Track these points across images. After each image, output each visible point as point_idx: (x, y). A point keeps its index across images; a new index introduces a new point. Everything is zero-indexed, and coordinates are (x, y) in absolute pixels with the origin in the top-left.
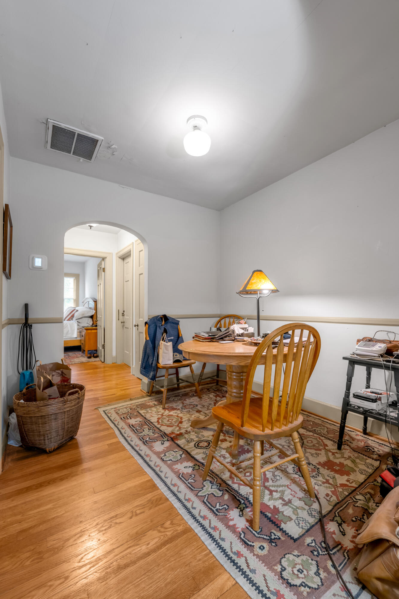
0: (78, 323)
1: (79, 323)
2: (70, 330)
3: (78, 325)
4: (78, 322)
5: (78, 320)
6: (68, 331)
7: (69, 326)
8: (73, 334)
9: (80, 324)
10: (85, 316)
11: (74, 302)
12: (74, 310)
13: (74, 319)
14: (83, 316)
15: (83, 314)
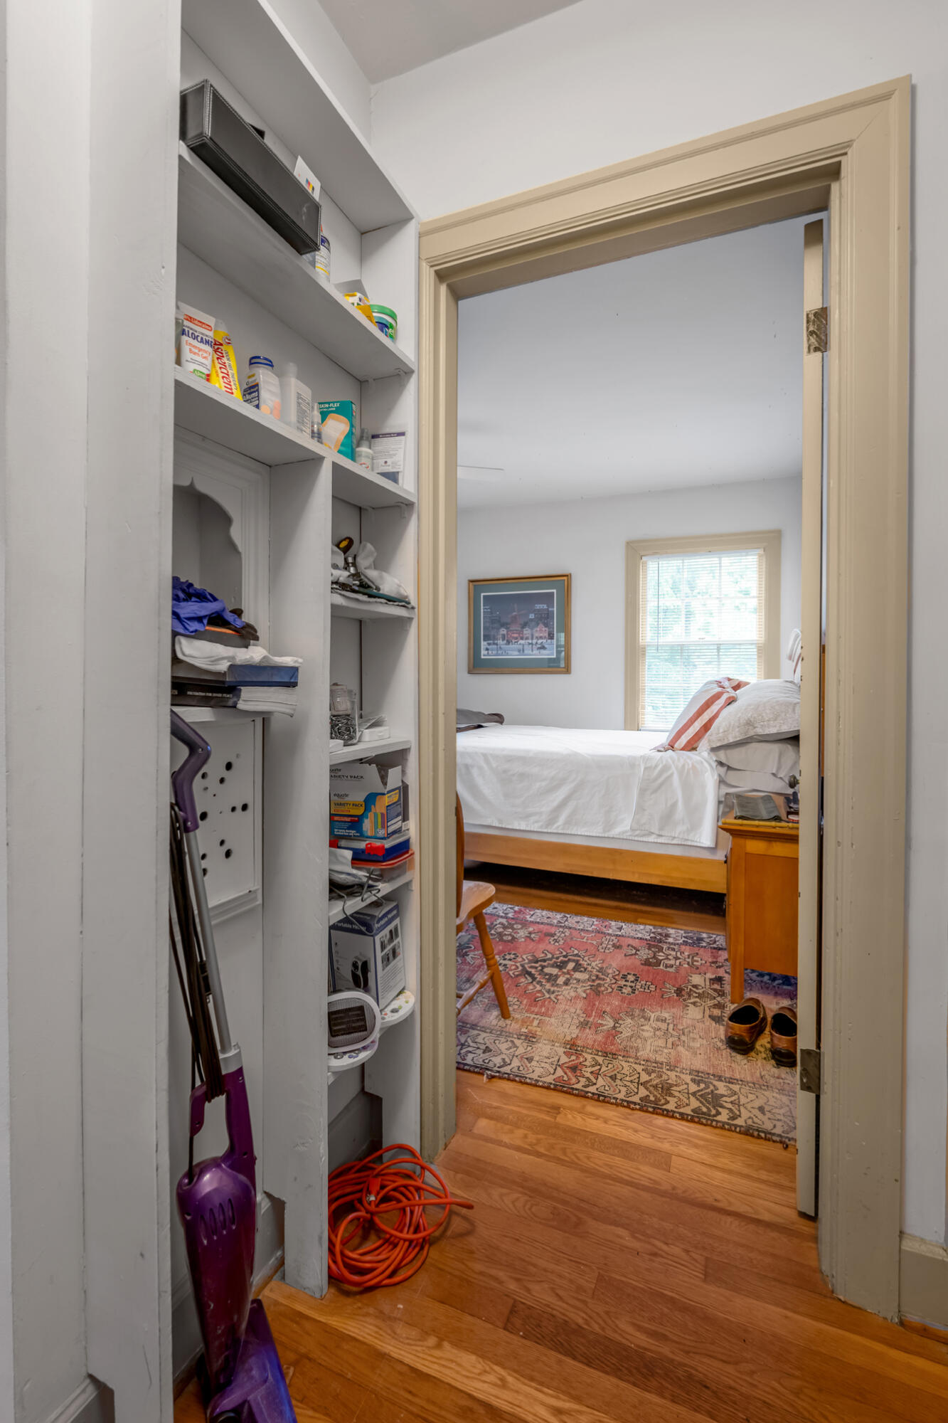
0: (722, 770)
1: (729, 768)
2: (680, 805)
3: (722, 781)
4: (721, 764)
5: (722, 756)
6: (674, 805)
7: (676, 780)
8: (695, 826)
9: (732, 777)
10: (760, 731)
11: (759, 657)
12: (717, 697)
13: (704, 745)
14: (751, 733)
15: (749, 723)
